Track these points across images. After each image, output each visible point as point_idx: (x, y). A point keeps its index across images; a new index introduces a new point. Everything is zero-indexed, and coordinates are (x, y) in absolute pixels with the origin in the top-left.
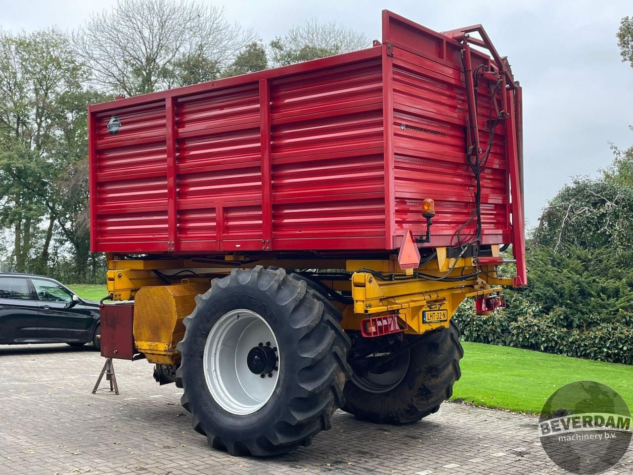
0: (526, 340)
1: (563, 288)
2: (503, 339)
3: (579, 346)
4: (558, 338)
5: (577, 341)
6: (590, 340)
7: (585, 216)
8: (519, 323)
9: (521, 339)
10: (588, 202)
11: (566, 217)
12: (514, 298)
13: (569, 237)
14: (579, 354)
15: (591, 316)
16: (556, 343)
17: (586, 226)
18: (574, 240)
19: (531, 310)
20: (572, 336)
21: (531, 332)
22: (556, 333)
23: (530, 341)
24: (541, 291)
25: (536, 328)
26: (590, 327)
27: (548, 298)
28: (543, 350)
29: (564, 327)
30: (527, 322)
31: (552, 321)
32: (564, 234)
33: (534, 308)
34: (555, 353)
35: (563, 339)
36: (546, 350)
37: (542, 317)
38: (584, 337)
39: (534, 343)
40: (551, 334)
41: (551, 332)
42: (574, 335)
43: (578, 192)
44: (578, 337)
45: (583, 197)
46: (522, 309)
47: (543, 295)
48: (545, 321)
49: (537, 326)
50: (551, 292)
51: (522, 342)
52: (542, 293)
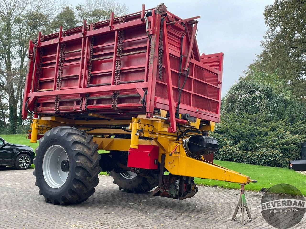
0: (227, 157)
1: (243, 132)
2: (216, 157)
3: (252, 159)
4: (242, 155)
5: (250, 157)
6: (256, 156)
7: (247, 98)
8: (224, 149)
9: (225, 157)
10: (247, 91)
11: (239, 99)
12: (220, 137)
13: (241, 108)
14: (251, 163)
15: (257, 145)
16: (241, 158)
17: (247, 103)
18: (243, 110)
19: (229, 143)
20: (248, 154)
21: (229, 153)
22: (241, 153)
23: (229, 157)
24: (234, 134)
25: (232, 151)
26: (256, 150)
27: (237, 137)
28: (235, 161)
29: (244, 150)
30: (227, 149)
31: (239, 147)
32: (239, 107)
33: (230, 142)
34: (240, 163)
35: (244, 156)
36: (236, 161)
37: (234, 146)
38: (253, 155)
39: (231, 158)
40: (239, 154)
41: (239, 153)
42: (249, 154)
43: (241, 86)
44: (251, 155)
45: (245, 89)
46: (224, 142)
47: (234, 136)
48: (235, 148)
49: (232, 150)
50: (238, 134)
51: (225, 158)
52: (234, 135)
